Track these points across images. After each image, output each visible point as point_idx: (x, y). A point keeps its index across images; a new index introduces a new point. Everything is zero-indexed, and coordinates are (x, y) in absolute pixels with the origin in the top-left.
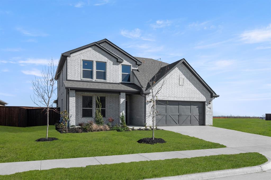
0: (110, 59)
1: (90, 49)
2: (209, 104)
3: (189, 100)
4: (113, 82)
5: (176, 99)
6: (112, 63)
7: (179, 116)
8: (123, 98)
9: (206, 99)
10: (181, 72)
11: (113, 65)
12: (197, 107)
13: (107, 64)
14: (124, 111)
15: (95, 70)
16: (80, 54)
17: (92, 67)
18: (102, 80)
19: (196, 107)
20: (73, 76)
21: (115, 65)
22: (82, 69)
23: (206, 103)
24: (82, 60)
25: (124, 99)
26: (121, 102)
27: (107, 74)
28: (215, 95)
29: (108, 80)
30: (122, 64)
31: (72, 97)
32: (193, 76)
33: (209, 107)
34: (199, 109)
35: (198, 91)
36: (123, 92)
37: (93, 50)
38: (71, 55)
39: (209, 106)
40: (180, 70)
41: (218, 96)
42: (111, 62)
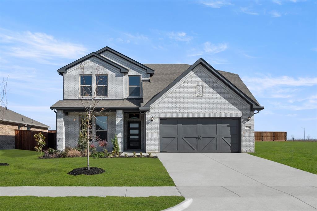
0: (112, 71)
1: (88, 61)
2: (248, 120)
3: (212, 116)
4: (116, 98)
5: (190, 116)
6: (114, 75)
7: (197, 139)
8: (119, 117)
9: (241, 113)
10: (198, 78)
11: (116, 77)
12: (228, 126)
13: (108, 77)
14: (121, 133)
15: (94, 86)
16: (77, 68)
17: (90, 83)
18: (103, 97)
19: (226, 125)
20: (70, 95)
21: (119, 77)
22: (80, 85)
23: (242, 120)
24: (79, 75)
25: (121, 119)
26: (117, 123)
27: (108, 89)
28: (258, 107)
29: (110, 96)
30: (128, 76)
31: (59, 118)
32: (219, 82)
33: (248, 125)
34: (230, 128)
35: (228, 103)
36: (120, 110)
37: (92, 62)
38: (68, 71)
39: (247, 123)
40: (197, 75)
41: (263, 108)
42: (113, 73)
